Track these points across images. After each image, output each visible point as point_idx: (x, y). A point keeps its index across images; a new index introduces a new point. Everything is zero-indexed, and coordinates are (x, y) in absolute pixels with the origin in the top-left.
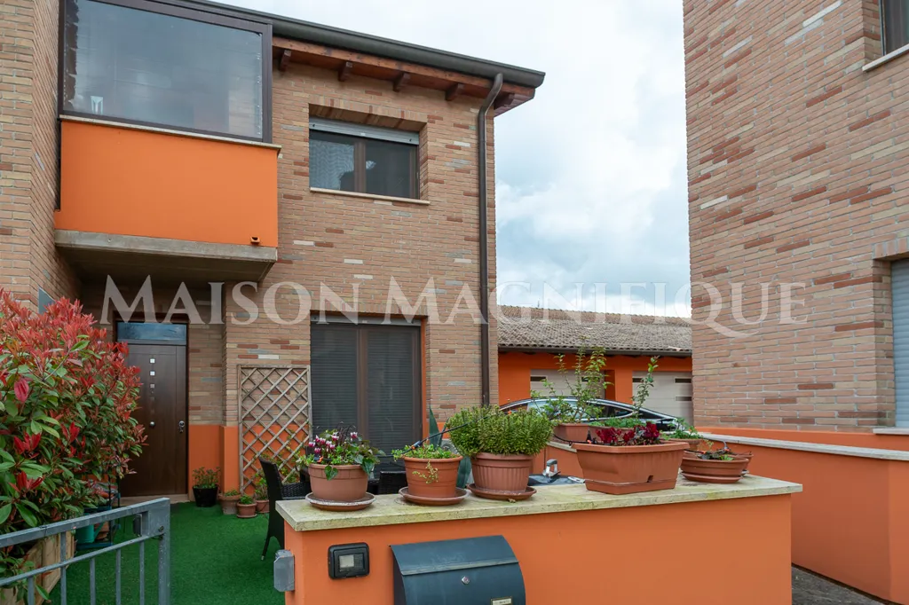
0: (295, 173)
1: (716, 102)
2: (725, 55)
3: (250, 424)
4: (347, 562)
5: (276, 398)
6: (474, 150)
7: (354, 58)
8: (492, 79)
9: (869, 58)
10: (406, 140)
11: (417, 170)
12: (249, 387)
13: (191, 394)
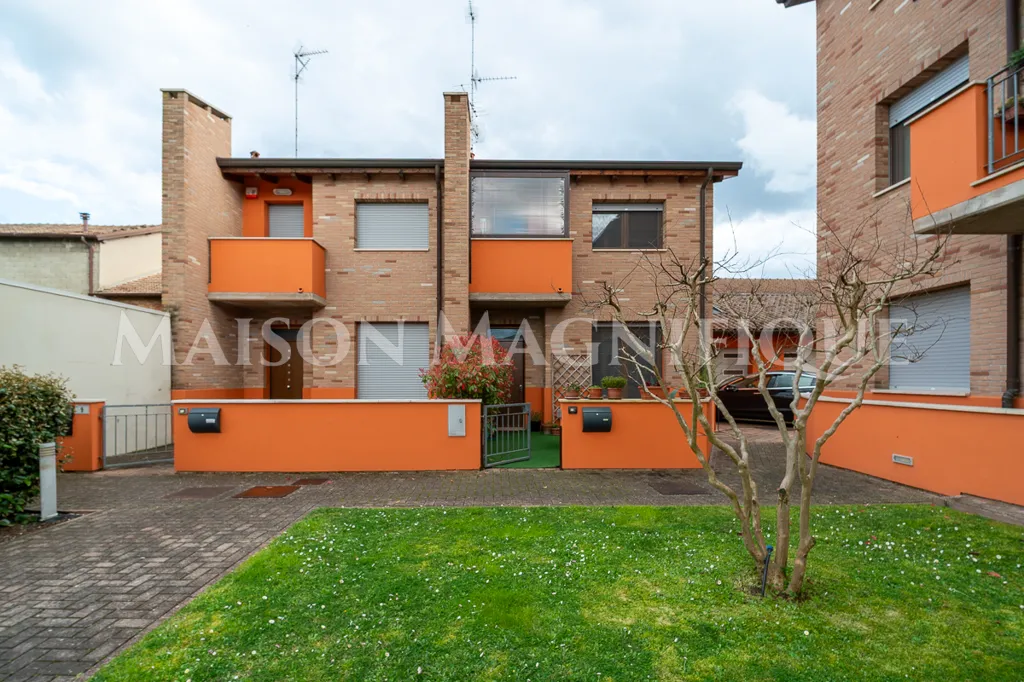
0: (585, 241)
1: (828, 194)
2: (832, 167)
3: (558, 387)
4: (572, 410)
5: (572, 373)
6: (699, 212)
7: (618, 173)
8: (706, 170)
9: (878, 189)
10: (655, 209)
11: (662, 226)
12: (558, 366)
13: (527, 370)
